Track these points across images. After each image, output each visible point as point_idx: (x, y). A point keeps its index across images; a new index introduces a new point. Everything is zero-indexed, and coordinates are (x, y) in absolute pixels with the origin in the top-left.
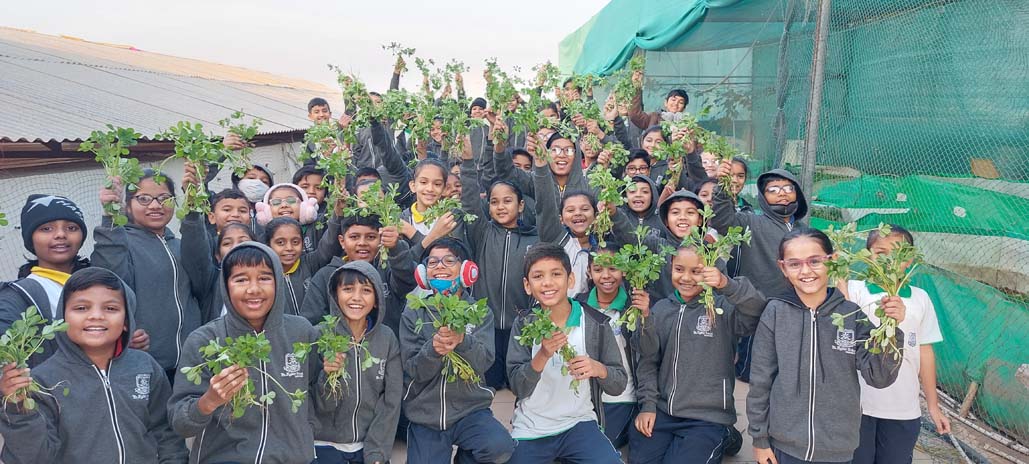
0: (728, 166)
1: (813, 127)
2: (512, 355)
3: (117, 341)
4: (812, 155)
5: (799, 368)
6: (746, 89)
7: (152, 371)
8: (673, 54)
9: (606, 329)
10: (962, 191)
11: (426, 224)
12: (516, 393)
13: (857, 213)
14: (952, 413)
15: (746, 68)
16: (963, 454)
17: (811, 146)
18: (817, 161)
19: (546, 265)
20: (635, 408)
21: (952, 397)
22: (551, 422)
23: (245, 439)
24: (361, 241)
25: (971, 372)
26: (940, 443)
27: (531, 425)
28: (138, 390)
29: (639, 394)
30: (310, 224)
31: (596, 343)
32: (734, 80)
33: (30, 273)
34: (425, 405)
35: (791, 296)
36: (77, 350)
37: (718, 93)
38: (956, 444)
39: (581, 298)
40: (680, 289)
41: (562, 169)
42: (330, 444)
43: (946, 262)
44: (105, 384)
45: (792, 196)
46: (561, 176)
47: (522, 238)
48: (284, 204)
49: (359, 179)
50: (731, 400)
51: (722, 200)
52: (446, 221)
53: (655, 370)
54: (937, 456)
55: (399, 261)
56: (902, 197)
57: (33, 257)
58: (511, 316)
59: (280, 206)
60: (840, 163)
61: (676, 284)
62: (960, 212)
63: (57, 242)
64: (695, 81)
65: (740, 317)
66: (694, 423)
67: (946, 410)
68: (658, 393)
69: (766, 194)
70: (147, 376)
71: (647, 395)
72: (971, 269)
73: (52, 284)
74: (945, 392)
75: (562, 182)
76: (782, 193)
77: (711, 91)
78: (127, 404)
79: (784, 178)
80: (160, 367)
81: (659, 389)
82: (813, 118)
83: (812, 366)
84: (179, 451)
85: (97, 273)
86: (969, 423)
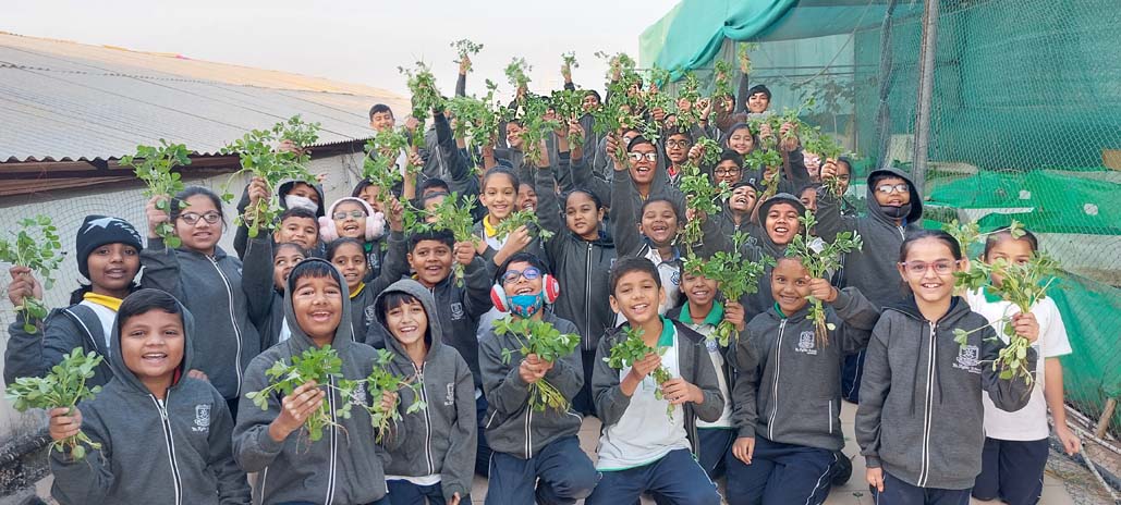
0: (833, 166)
1: (923, 122)
2: (598, 377)
3: (175, 370)
4: (923, 151)
5: (914, 388)
6: (847, 79)
7: (213, 401)
8: (766, 44)
9: (702, 349)
10: (1092, 186)
11: (498, 239)
12: (603, 419)
13: (975, 215)
14: (1086, 433)
15: (847, 57)
16: (1100, 478)
17: (922, 142)
18: (930, 156)
19: (634, 278)
20: (733, 434)
21: (1085, 415)
22: (641, 450)
23: (314, 474)
24: (431, 257)
25: (1107, 388)
26: (1073, 467)
27: (618, 454)
28: (198, 422)
29: (737, 418)
30: (377, 240)
31: (691, 364)
32: (835, 70)
33: (83, 299)
34: (510, 434)
35: (909, 306)
36: (134, 379)
37: (817, 84)
38: (1092, 468)
39: (672, 315)
40: (781, 301)
41: (643, 176)
42: (404, 478)
43: (1076, 266)
44: (162, 416)
45: (906, 196)
46: (643, 184)
47: (606, 251)
48: (349, 218)
49: (426, 191)
50: (838, 423)
51: (827, 203)
52: (520, 235)
53: (753, 391)
54: (1071, 482)
55: (474, 279)
56: (1025, 195)
57: (86, 282)
58: (597, 335)
59: (344, 220)
60: (955, 158)
61: (777, 297)
62: (1091, 209)
63: (113, 266)
64: (790, 72)
65: (849, 331)
66: (794, 449)
67: (1080, 430)
68: (756, 416)
69: (877, 193)
70: (208, 407)
71: (744, 418)
72: (1105, 273)
73: (105, 310)
74: (1078, 411)
75: (645, 190)
76: (894, 192)
77: (808, 83)
78: (186, 437)
79: (897, 176)
80: (220, 396)
81: (758, 413)
82: (924, 111)
83: (930, 385)
84: (240, 488)
85: (154, 296)
86: (1107, 444)
